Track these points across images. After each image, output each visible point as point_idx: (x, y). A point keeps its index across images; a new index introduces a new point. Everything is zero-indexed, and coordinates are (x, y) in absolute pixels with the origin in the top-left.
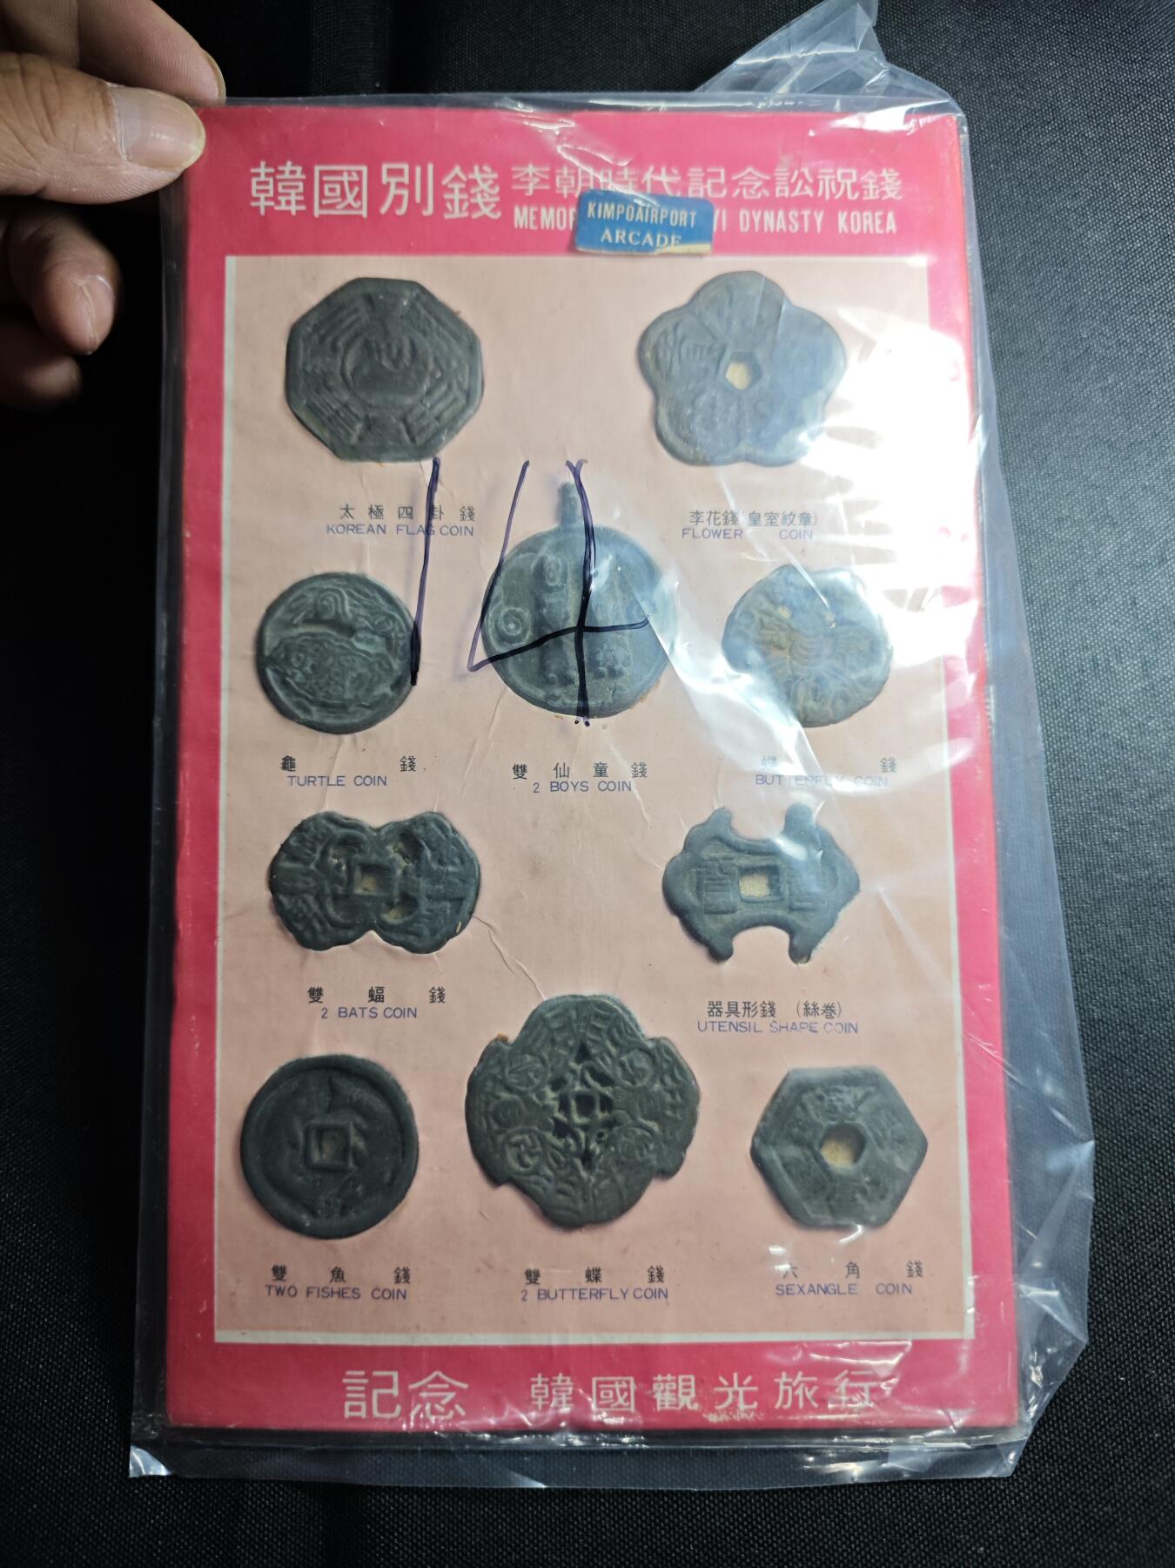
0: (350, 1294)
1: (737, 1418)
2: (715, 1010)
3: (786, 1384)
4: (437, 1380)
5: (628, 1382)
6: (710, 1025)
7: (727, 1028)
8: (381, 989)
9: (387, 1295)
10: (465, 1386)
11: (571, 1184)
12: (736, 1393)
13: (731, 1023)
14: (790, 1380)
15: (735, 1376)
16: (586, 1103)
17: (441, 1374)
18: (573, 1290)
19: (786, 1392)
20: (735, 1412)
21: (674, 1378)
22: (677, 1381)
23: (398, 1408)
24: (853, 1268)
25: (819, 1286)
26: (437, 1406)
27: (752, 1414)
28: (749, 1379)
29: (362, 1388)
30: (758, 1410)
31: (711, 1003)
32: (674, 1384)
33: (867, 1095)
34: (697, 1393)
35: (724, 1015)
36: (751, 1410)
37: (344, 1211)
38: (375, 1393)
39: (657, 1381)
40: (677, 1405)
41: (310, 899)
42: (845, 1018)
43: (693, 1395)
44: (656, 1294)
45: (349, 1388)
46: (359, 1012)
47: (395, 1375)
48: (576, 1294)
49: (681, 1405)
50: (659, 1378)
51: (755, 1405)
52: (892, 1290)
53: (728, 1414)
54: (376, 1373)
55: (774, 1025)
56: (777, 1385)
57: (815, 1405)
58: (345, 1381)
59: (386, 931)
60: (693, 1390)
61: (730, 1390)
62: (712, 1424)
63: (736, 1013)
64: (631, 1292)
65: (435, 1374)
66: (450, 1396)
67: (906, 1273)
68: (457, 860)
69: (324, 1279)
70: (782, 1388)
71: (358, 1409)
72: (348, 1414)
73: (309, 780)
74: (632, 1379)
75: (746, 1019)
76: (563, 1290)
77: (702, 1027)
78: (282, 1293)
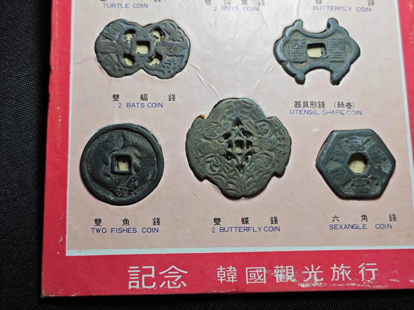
0: (132, 231)
1: (314, 285)
2: (298, 105)
3: (336, 270)
4: (173, 270)
5: (262, 269)
6: (295, 111)
7: (303, 113)
8: (146, 95)
9: (149, 230)
10: (186, 272)
11: (235, 179)
12: (313, 274)
13: (305, 110)
14: (338, 268)
15: (312, 266)
16: (240, 144)
17: (174, 267)
18: (236, 228)
19: (336, 273)
20: (313, 283)
21: (284, 267)
22: (285, 269)
23: (155, 283)
24: (364, 217)
25: (349, 225)
26: (173, 282)
27: (321, 283)
28: (319, 267)
29: (138, 275)
30: (323, 282)
31: (296, 102)
32: (284, 270)
33: (368, 140)
34: (295, 274)
35: (302, 107)
36: (320, 282)
37: (129, 193)
38: (144, 276)
39: (276, 269)
40: (286, 280)
41: (114, 55)
42: (356, 109)
43: (293, 275)
44: (274, 229)
45: (131, 275)
46: (136, 105)
47: (153, 268)
48: (238, 229)
49: (288, 279)
50: (277, 267)
51: (322, 279)
52: (382, 227)
53: (309, 283)
54: (143, 267)
55: (324, 111)
56: (332, 270)
57: (350, 279)
58: (129, 271)
59: (148, 70)
60: (293, 273)
61: (310, 273)
62: (303, 288)
63: (307, 106)
64: (263, 228)
65: (172, 267)
66: (179, 277)
67: (389, 220)
68: (181, 39)
69: (120, 224)
70: (334, 271)
71: (135, 284)
72: (130, 287)
73: (112, 5)
74: (264, 268)
75: (312, 109)
76: (231, 228)
77: (292, 112)
78: (99, 231)
